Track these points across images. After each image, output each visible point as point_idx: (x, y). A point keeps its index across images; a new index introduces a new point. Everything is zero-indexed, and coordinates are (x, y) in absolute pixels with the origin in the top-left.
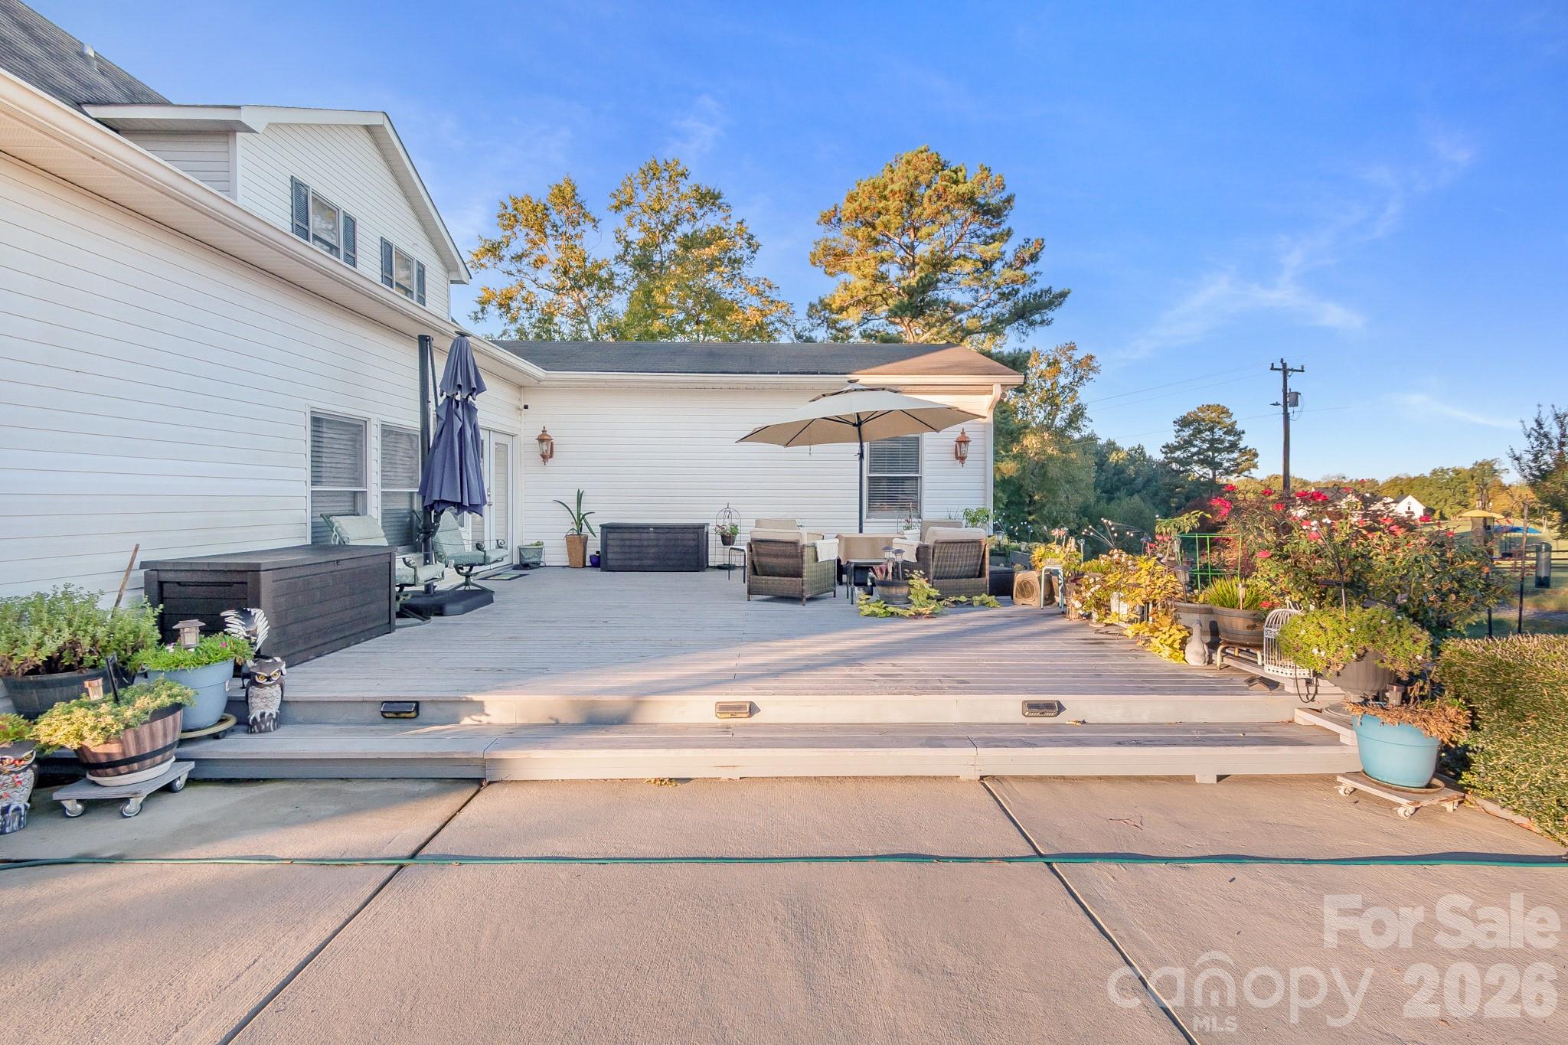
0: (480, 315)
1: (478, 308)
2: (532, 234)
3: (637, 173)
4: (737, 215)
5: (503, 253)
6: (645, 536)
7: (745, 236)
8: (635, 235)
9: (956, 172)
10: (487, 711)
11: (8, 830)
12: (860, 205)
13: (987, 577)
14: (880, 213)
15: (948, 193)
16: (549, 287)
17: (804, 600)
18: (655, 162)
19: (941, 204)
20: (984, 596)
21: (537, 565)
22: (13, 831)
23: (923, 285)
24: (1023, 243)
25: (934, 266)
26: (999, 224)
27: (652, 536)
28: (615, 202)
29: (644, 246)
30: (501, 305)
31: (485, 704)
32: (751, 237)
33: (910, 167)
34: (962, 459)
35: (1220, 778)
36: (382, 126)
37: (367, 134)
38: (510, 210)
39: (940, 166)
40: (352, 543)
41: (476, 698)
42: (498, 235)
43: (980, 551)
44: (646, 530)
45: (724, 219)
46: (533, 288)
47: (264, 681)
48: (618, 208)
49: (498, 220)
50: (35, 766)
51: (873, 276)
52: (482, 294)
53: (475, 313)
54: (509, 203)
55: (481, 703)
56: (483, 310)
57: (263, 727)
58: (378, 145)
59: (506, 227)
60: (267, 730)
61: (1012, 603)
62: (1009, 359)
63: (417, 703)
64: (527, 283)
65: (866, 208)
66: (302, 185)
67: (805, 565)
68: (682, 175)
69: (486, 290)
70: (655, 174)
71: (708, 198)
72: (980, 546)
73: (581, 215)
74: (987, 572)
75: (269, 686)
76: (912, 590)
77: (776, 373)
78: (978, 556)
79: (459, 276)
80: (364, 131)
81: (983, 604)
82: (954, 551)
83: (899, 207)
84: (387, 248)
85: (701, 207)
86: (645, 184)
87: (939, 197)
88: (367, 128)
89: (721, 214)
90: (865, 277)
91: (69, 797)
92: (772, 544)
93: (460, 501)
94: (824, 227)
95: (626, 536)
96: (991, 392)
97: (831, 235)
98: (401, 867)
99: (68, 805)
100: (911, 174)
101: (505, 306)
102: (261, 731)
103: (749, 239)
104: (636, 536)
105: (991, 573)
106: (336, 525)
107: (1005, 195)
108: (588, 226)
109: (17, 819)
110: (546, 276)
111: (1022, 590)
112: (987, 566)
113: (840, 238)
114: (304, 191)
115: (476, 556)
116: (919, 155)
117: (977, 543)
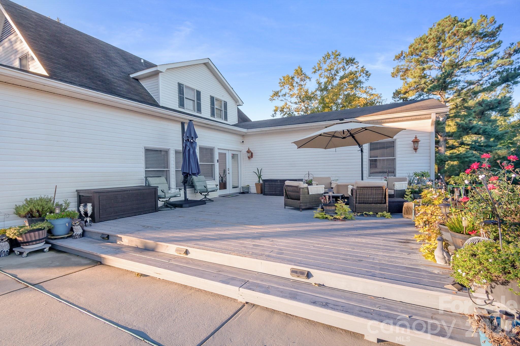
0: (274, 115)
1: (274, 113)
2: (290, 87)
3: (322, 58)
4: (360, 65)
5: (279, 94)
6: (276, 183)
7: (365, 72)
8: (323, 80)
9: (466, 22)
10: (123, 240)
11: (1, 256)
12: (414, 49)
13: (387, 204)
14: (423, 49)
15: (459, 32)
16: (296, 103)
17: (301, 209)
18: (328, 53)
19: (456, 38)
20: (385, 212)
21: (248, 193)
22: (3, 257)
23: (445, 76)
24: (509, 45)
25: (452, 66)
26: (494, 40)
27: (279, 183)
28: (314, 70)
29: (326, 83)
30: (281, 111)
31: (122, 238)
32: (367, 72)
33: (440, 26)
34: (416, 149)
35: (379, 341)
36: (208, 62)
37: (205, 66)
38: (282, 81)
39: (455, 21)
40: (152, 185)
41: (119, 236)
42: (278, 89)
43: (383, 192)
44: (277, 181)
45: (357, 67)
46: (290, 104)
47: (74, 224)
48: (315, 72)
49: (279, 84)
50: (8, 241)
51: (419, 76)
52: (275, 108)
53: (273, 114)
54: (282, 79)
55: (121, 237)
56: (275, 113)
57: (75, 237)
58: (209, 68)
59: (281, 86)
60: (77, 238)
61: (402, 217)
62: (496, 102)
63: (108, 235)
64: (288, 103)
65: (417, 49)
66: (181, 84)
67: (301, 196)
68: (338, 55)
69: (276, 107)
70: (328, 57)
71: (351, 61)
72: (383, 189)
73: (304, 77)
74: (387, 201)
75: (76, 226)
76: (337, 209)
77: (326, 121)
78: (383, 194)
79: (239, 103)
80: (204, 66)
81: (383, 216)
82: (369, 191)
83: (433, 44)
84: (212, 99)
85: (347, 65)
86: (325, 62)
87: (455, 35)
88: (205, 64)
89: (355, 66)
90: (415, 77)
91: (16, 250)
92: (291, 187)
93: (188, 172)
94: (397, 61)
95: (271, 183)
96: (430, 118)
97: (400, 64)
98: (28, 287)
99: (16, 252)
100: (440, 29)
101: (282, 111)
102: (75, 238)
103: (366, 73)
104: (273, 183)
105: (389, 202)
106: (148, 180)
107: (496, 25)
108: (307, 80)
109: (4, 253)
110: (294, 99)
111: (407, 211)
112: (387, 199)
113: (403, 64)
114: (182, 86)
115: (204, 189)
116: (445, 20)
117: (380, 188)
